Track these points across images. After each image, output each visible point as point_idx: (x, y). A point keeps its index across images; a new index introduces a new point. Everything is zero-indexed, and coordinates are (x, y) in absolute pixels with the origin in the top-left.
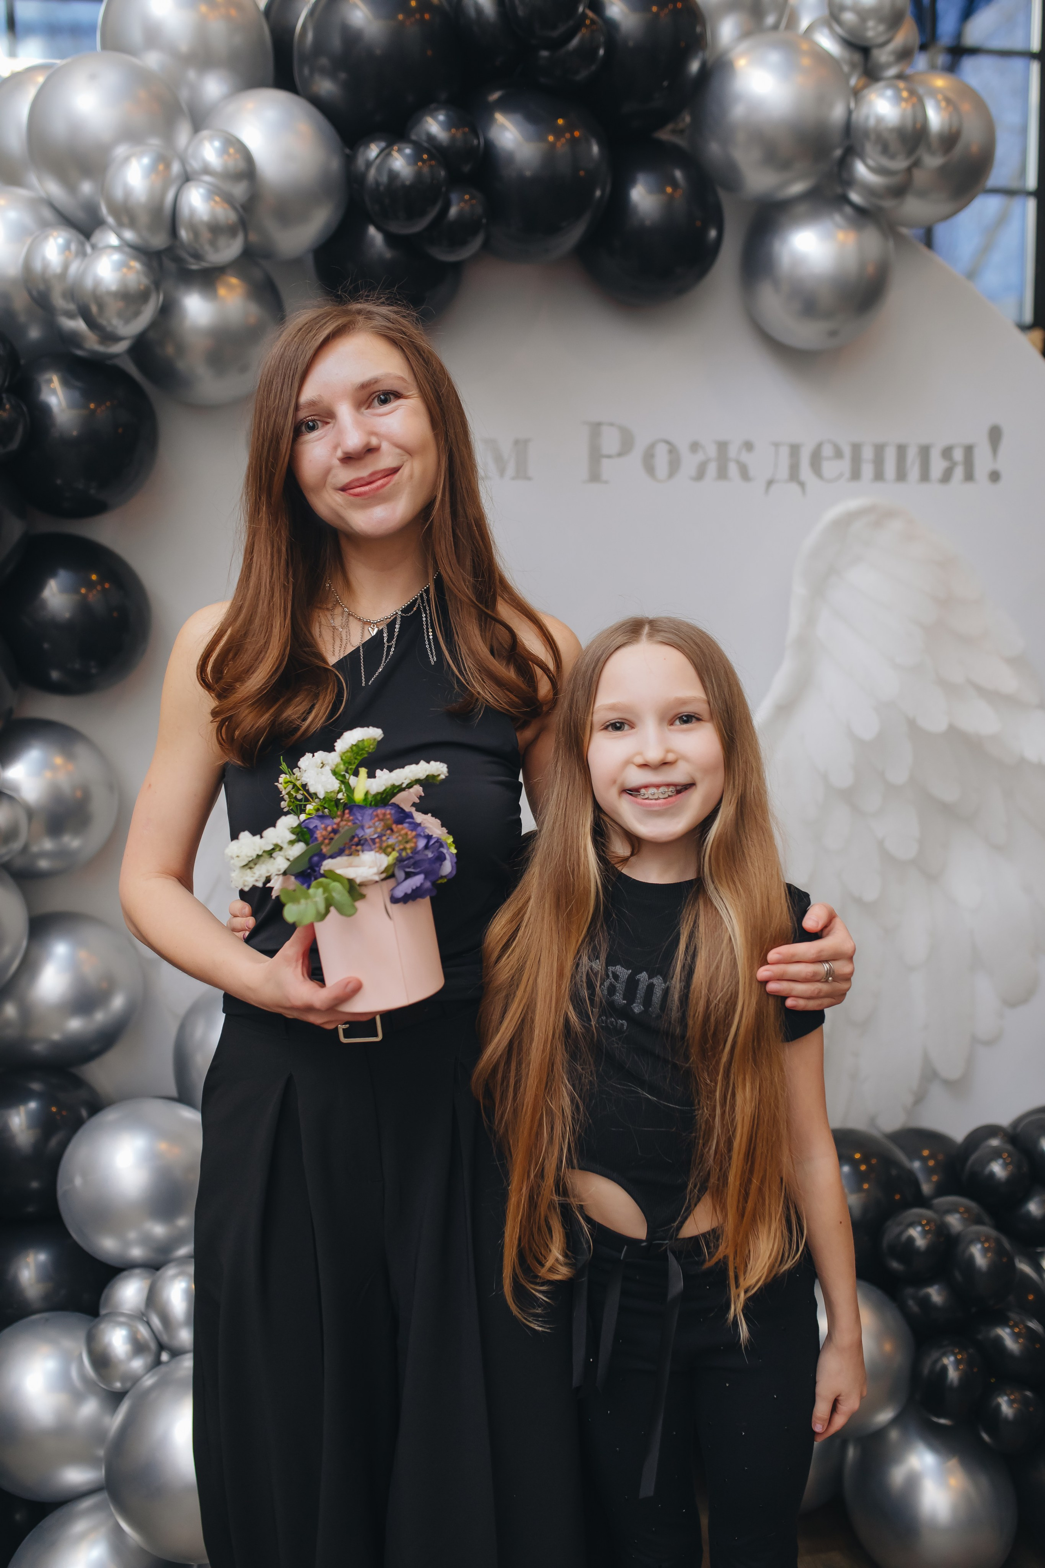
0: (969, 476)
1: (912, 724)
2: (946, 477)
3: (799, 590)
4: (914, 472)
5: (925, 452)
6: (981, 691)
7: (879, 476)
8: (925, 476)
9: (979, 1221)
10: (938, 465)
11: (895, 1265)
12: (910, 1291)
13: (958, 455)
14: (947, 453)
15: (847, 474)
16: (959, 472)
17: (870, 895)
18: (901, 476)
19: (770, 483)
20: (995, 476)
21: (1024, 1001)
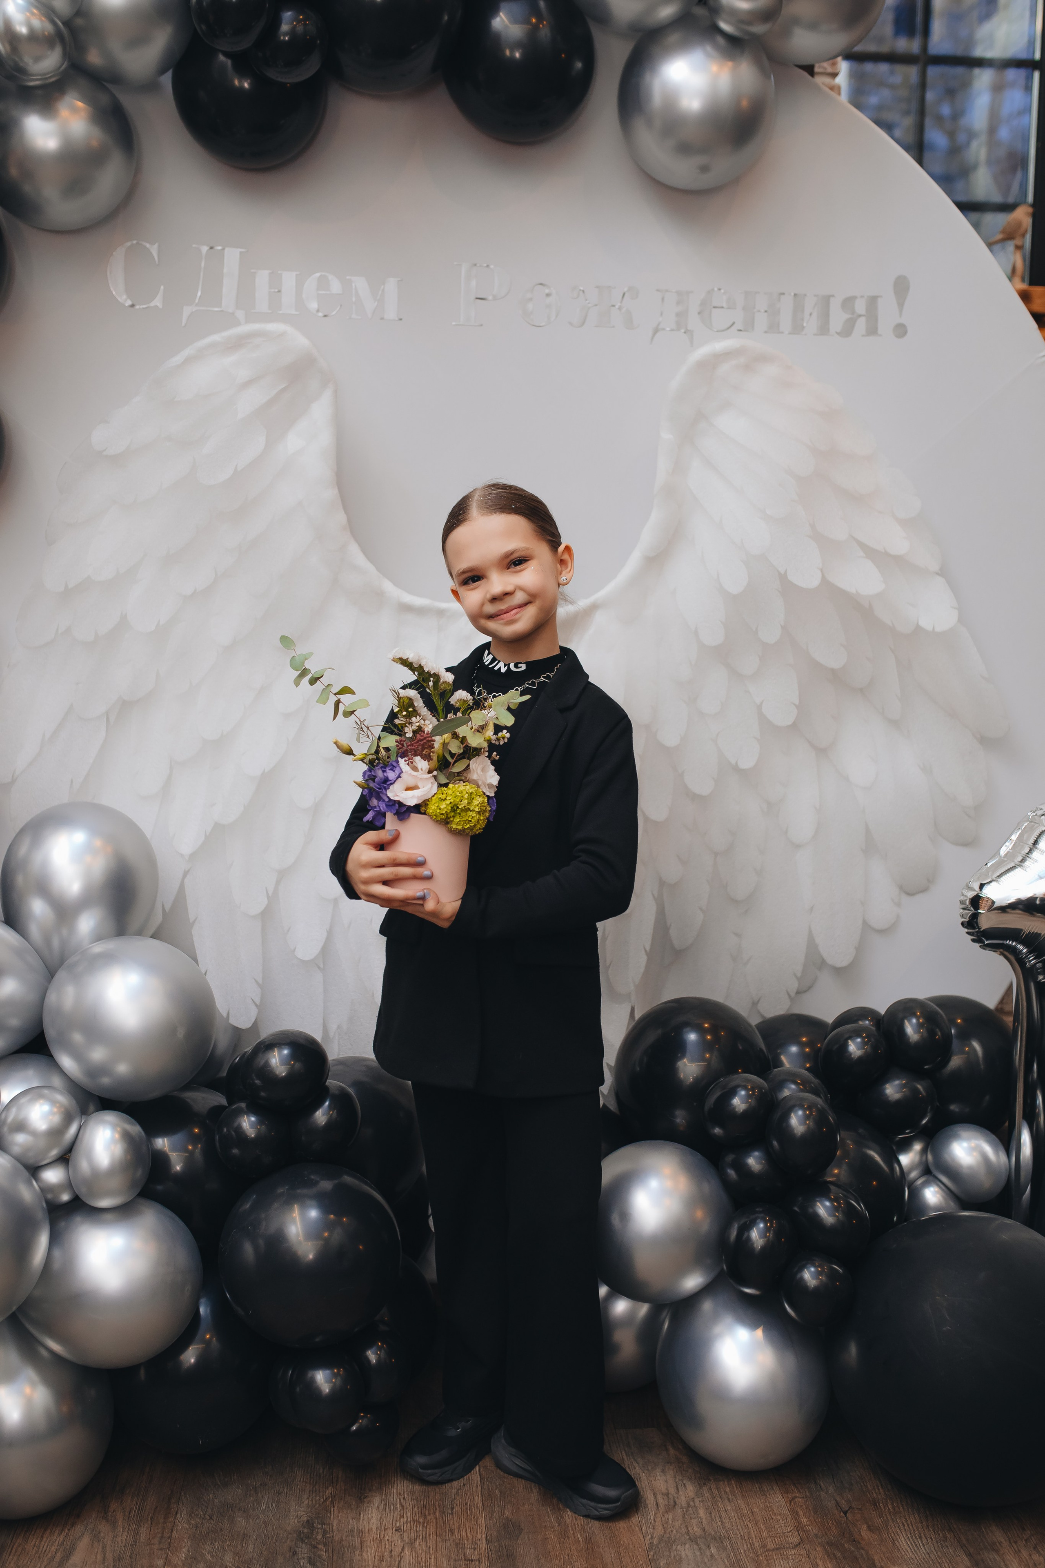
0: (872, 330)
1: (783, 578)
2: (847, 331)
3: (667, 436)
4: (811, 324)
5: (826, 301)
7: (773, 327)
8: (824, 329)
9: (813, 1091)
10: (838, 318)
11: (716, 1130)
12: (729, 1158)
13: (860, 307)
14: (848, 303)
15: (739, 325)
16: (861, 325)
18: (798, 328)
19: (656, 331)
20: (901, 330)
21: (925, 890)
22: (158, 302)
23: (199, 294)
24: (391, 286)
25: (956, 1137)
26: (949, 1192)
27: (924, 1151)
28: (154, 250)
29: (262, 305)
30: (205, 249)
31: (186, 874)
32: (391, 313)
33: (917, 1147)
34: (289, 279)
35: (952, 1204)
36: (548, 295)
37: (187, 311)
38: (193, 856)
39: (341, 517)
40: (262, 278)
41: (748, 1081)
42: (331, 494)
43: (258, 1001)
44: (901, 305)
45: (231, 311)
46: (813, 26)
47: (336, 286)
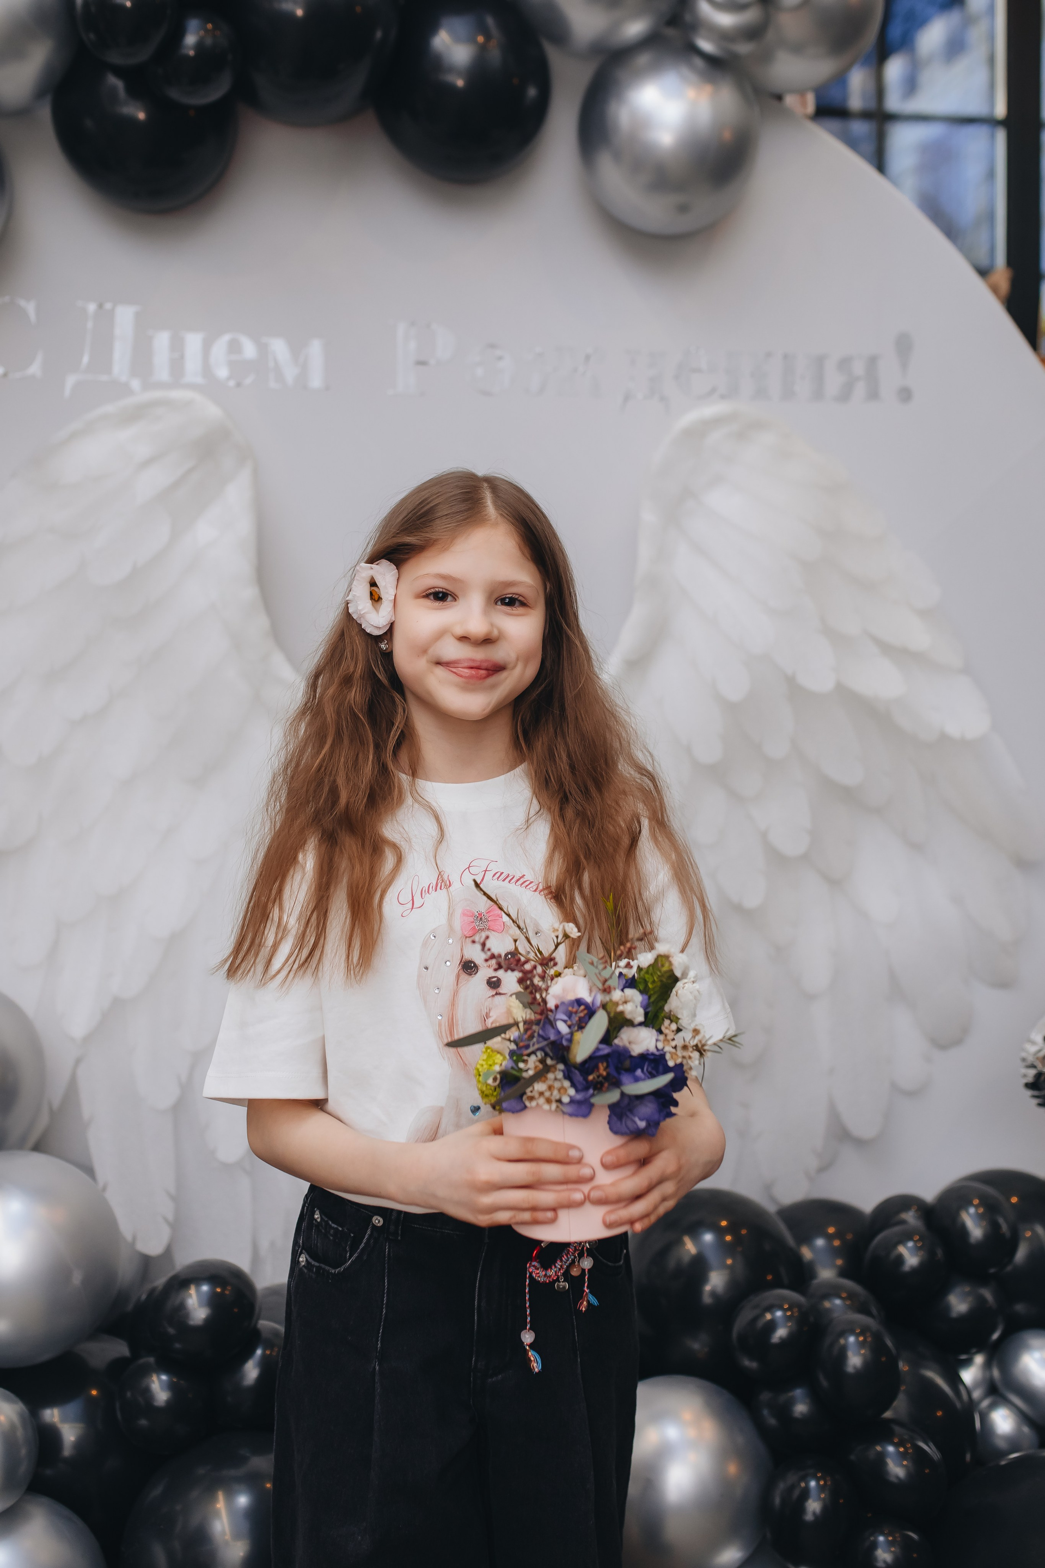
0: (873, 394)
1: (791, 681)
2: (845, 395)
3: (649, 517)
4: (804, 388)
5: (819, 362)
6: (887, 649)
7: (762, 393)
8: (818, 394)
9: (863, 1309)
10: (834, 381)
11: (749, 1364)
12: (765, 1396)
13: (859, 368)
14: (845, 364)
15: (722, 390)
16: (860, 389)
17: (752, 901)
18: (788, 394)
19: (627, 398)
20: (905, 395)
21: (958, 1042)
22: (35, 369)
23: (86, 359)
24: (315, 349)
25: (1028, 1348)
26: (1024, 1417)
27: (988, 1365)
28: (30, 308)
29: (163, 374)
30: (92, 307)
31: (78, 1062)
32: (316, 381)
33: (979, 1359)
34: (193, 342)
35: (1026, 1429)
36: (500, 358)
37: (71, 381)
38: (88, 1039)
39: (262, 621)
40: (162, 340)
41: (784, 1299)
42: (249, 593)
43: (170, 1217)
44: (904, 365)
45: (123, 379)
46: (797, 49)
47: (249, 350)
